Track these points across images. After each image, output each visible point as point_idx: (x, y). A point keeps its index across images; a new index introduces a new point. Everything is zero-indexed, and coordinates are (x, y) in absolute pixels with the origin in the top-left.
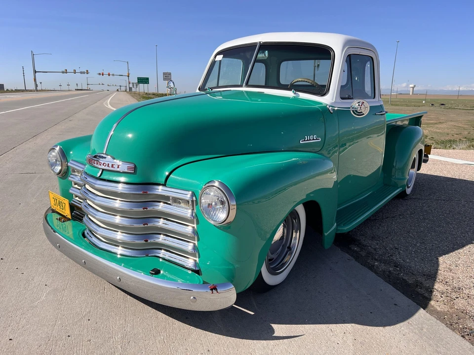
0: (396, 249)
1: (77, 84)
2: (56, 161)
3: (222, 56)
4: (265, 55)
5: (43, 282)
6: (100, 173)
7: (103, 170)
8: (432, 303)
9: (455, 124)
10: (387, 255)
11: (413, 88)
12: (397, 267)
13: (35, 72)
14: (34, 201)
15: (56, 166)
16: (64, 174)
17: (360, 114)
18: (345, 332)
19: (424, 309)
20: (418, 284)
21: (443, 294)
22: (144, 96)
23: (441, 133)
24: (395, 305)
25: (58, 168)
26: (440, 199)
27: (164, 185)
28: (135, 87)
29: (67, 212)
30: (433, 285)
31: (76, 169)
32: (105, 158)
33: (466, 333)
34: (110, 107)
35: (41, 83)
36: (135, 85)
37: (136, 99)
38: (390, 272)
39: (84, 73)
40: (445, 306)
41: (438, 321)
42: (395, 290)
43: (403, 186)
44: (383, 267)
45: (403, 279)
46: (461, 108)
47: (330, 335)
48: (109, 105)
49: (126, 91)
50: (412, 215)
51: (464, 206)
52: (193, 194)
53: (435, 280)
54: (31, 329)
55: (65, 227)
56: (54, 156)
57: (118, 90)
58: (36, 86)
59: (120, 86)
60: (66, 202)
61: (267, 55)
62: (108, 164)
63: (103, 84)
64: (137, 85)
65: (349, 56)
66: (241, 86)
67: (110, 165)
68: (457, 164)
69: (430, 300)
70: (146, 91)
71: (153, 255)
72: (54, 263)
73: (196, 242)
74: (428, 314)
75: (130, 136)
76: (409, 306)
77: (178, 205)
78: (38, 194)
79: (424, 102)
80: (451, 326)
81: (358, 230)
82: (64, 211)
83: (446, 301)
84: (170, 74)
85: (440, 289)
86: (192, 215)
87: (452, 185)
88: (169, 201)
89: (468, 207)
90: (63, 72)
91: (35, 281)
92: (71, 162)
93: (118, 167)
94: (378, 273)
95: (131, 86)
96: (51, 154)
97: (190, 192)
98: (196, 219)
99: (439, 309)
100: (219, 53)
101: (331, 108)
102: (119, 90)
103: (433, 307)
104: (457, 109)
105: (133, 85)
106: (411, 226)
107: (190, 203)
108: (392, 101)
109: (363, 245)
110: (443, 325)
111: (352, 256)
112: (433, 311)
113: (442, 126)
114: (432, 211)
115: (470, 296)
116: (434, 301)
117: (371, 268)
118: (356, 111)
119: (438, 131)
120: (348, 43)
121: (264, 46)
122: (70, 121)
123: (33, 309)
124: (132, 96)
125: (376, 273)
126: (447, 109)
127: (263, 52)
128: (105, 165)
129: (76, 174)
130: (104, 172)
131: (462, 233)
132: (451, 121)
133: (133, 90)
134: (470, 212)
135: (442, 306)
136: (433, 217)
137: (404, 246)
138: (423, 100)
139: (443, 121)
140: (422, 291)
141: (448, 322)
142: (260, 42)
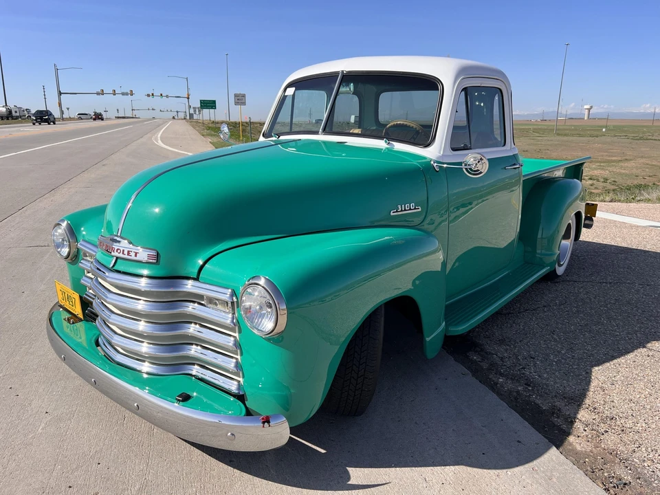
0: (532, 358)
1: (118, 110)
2: (63, 240)
3: (294, 88)
4: (350, 89)
5: (43, 407)
6: (114, 261)
7: (117, 258)
8: (571, 439)
9: (647, 162)
10: (517, 368)
11: (589, 110)
12: (529, 385)
13: (60, 93)
14: (43, 287)
15: (63, 247)
16: (74, 258)
17: (477, 172)
18: (444, 482)
19: (558, 448)
20: (555, 411)
21: (587, 426)
22: (210, 125)
23: (626, 175)
24: (519, 442)
25: (65, 251)
26: (604, 281)
27: (197, 279)
28: (197, 113)
29: (78, 310)
30: (576, 413)
31: (88, 253)
32: (119, 242)
33: (612, 485)
34: (160, 143)
35: (68, 109)
36: (197, 110)
37: (197, 130)
38: (518, 392)
39: (127, 94)
40: (588, 444)
41: (575, 467)
42: (521, 419)
43: (552, 264)
44: (509, 385)
45: (535, 403)
46: (657, 138)
47: (423, 487)
48: (160, 141)
49: (185, 119)
50: (562, 307)
51: (638, 291)
52: (234, 293)
53: (579, 406)
54: (22, 477)
55: (77, 330)
56: (60, 235)
57: (174, 118)
58: (62, 113)
59: (177, 112)
60: (76, 296)
61: (352, 89)
62: (123, 251)
63: (153, 109)
64: (199, 111)
65: (465, 89)
66: (316, 133)
67: (126, 252)
68: (638, 227)
69: (569, 434)
70: (213, 119)
71: (187, 372)
72: (60, 380)
73: (239, 357)
74: (562, 457)
75: (157, 210)
76: (538, 444)
77: (215, 307)
78: (49, 278)
79: (604, 130)
80: (592, 474)
81: (483, 329)
82: (74, 308)
83: (590, 436)
84: (244, 96)
85: (584, 419)
86: (233, 321)
87: (626, 258)
88: (203, 300)
89: (643, 293)
90: (98, 94)
91: (33, 406)
92: (81, 242)
93: (136, 256)
94: (501, 395)
95: (192, 111)
96: (56, 232)
97: (230, 290)
98: (237, 325)
99: (579, 448)
100: (290, 85)
101: (436, 164)
102: (176, 117)
103: (571, 444)
104: (650, 139)
105: (195, 111)
106: (557, 323)
107: (230, 305)
108: (559, 130)
109: (486, 353)
110: (581, 472)
111: (469, 368)
112: (570, 451)
113: (629, 165)
114: (590, 299)
115: (624, 429)
116: (575, 436)
117: (493, 387)
118: (471, 169)
119: (624, 171)
120: (463, 72)
121: (349, 77)
122: (103, 165)
123: (26, 448)
124: (193, 126)
125: (499, 394)
126: (638, 140)
127: (348, 85)
128: (119, 251)
129: (88, 258)
130: (119, 260)
131: (628, 333)
132: (642, 157)
133: (195, 117)
134: (645, 301)
135: (584, 444)
136: (591, 308)
137: (542, 354)
138: (603, 127)
139: (631, 158)
140: (558, 421)
141: (589, 468)
142: (343, 71)
